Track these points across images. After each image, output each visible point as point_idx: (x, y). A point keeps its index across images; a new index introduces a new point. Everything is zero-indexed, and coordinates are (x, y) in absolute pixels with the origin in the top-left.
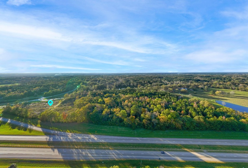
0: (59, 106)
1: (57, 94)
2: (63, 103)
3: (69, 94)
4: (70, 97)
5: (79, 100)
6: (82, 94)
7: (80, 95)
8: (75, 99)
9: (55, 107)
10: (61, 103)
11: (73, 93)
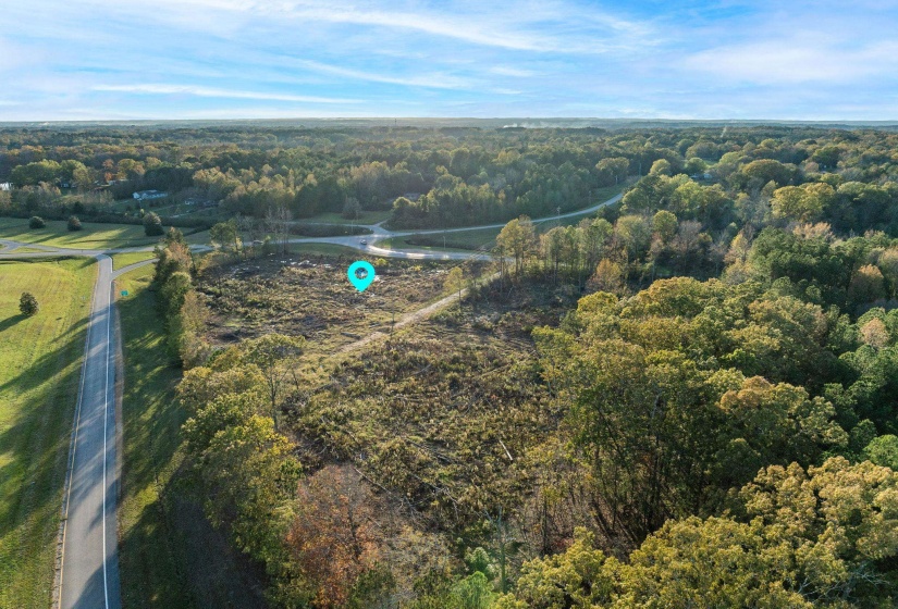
0: (435, 320)
1: (466, 223)
2: (476, 300)
3: (541, 229)
4: (550, 263)
5: (626, 303)
6: (657, 244)
7: (640, 252)
8: (582, 282)
9: (408, 319)
10: (463, 303)
11: (579, 230)
